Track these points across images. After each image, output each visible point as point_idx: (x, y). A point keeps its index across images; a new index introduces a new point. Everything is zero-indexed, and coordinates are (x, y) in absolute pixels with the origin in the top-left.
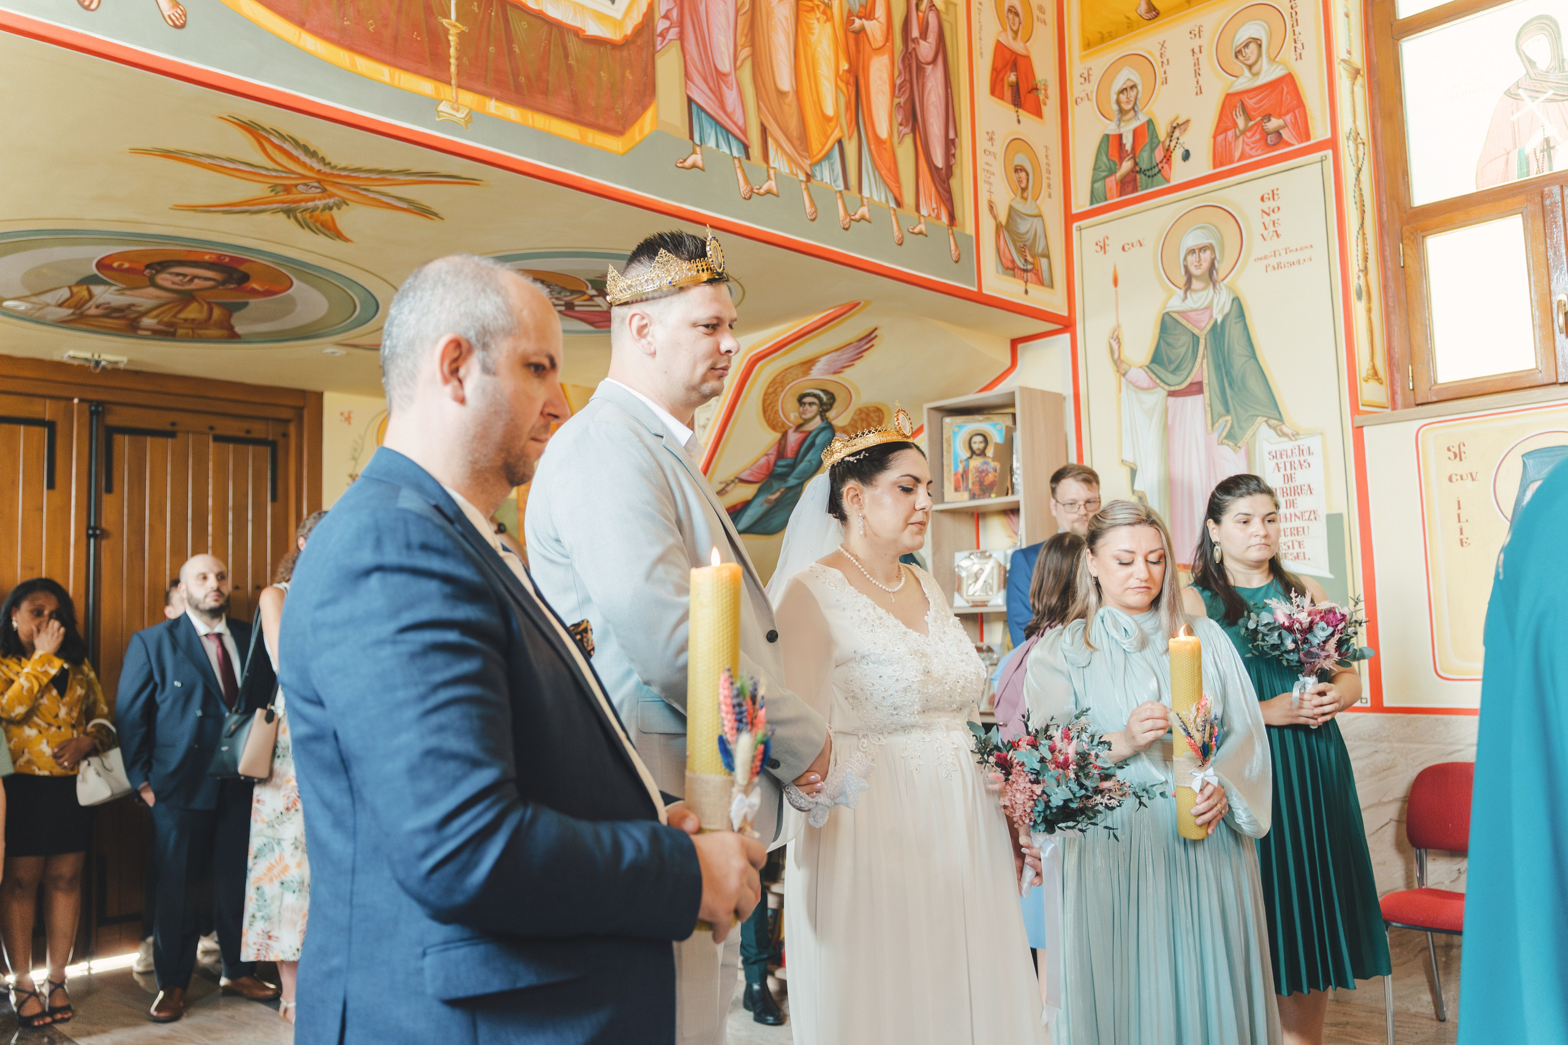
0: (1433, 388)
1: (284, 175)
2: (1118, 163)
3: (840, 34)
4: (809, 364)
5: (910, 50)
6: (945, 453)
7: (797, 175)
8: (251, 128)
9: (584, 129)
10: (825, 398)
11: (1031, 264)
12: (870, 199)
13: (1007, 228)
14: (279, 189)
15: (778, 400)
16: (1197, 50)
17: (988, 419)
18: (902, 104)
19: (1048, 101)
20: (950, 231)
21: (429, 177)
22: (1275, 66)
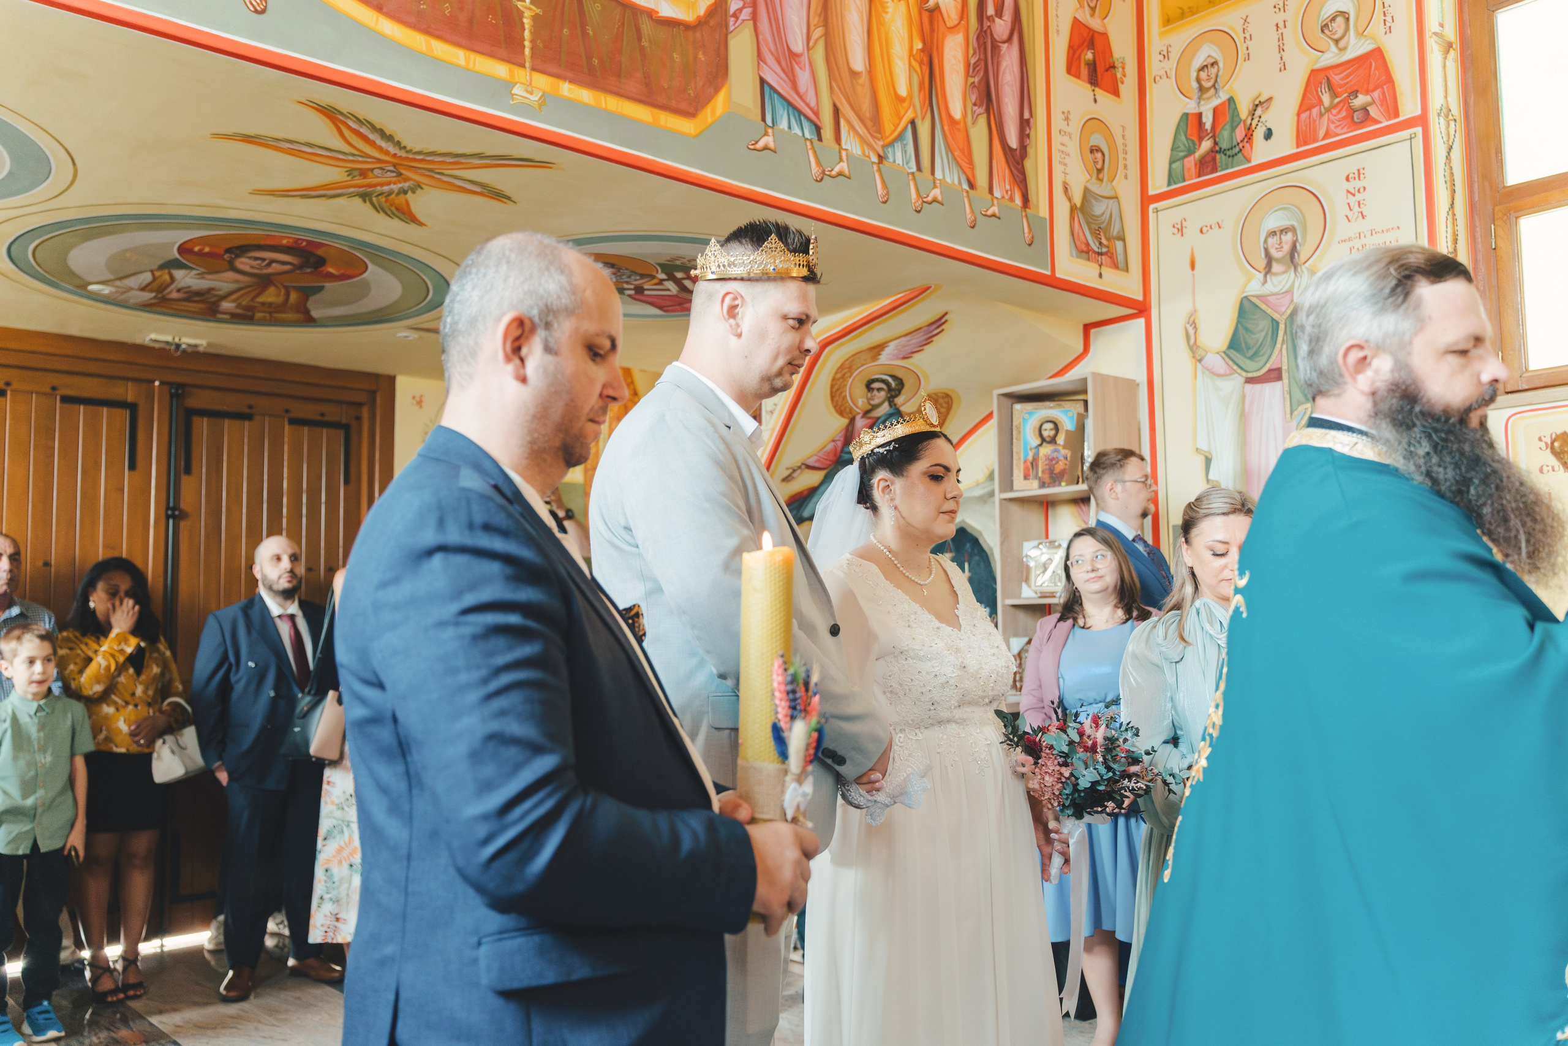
0: (1524, 375)
1: (360, 159)
2: (1197, 142)
3: (915, 12)
4: (877, 349)
5: (985, 28)
6: (1014, 440)
7: (869, 157)
8: (329, 113)
9: (656, 111)
10: (893, 384)
11: (1107, 247)
12: (941, 181)
13: (1081, 211)
14: (356, 173)
15: (846, 385)
16: (1281, 25)
17: (1059, 405)
18: (976, 84)
19: (1125, 79)
20: (1024, 214)
21: (502, 161)
22: (1363, 41)
